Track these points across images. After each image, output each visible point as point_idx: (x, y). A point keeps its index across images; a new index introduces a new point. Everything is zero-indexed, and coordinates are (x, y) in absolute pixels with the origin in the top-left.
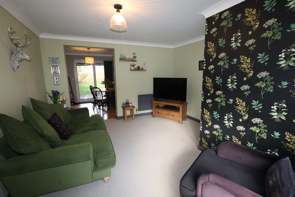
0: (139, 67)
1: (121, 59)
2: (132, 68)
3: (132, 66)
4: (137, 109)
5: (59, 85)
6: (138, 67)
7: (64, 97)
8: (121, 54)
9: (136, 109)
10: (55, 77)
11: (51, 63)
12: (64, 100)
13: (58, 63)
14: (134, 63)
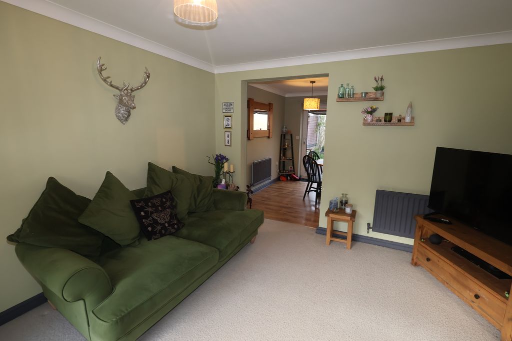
0: (391, 114)
1: (341, 97)
2: (369, 118)
3: (368, 112)
4: (371, 226)
5: (230, 146)
6: (386, 114)
7: (232, 167)
8: (342, 85)
9: (369, 224)
10: (227, 134)
11: (224, 111)
12: (232, 171)
13: (232, 111)
14: (375, 104)
